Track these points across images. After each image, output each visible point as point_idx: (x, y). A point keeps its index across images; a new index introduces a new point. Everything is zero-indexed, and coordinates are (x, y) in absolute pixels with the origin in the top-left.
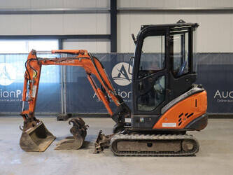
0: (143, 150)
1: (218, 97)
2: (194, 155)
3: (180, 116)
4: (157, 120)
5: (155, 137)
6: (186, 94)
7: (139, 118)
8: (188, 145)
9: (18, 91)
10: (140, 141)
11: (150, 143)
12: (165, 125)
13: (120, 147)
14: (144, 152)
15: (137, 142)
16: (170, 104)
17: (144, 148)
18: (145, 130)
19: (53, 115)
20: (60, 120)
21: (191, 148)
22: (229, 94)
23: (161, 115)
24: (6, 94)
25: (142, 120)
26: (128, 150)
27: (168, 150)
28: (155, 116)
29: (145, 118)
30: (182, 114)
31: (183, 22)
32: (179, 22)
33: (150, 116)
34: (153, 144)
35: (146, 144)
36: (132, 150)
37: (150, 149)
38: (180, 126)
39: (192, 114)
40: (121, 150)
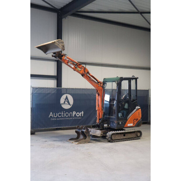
0: (122, 138)
4: (125, 123)
6: (135, 110)
7: (119, 122)
8: (138, 134)
10: (120, 133)
12: (129, 125)
13: (113, 137)
14: (123, 139)
15: (120, 135)
16: (130, 115)
17: (122, 137)
23: (127, 120)
25: (120, 123)
26: (116, 139)
28: (125, 121)
29: (121, 122)
30: (134, 119)
31: (134, 76)
32: (133, 76)
33: (123, 121)
34: (126, 135)
35: (123, 135)
36: (118, 139)
37: (125, 137)
38: (134, 125)
39: (138, 119)
40: (113, 139)
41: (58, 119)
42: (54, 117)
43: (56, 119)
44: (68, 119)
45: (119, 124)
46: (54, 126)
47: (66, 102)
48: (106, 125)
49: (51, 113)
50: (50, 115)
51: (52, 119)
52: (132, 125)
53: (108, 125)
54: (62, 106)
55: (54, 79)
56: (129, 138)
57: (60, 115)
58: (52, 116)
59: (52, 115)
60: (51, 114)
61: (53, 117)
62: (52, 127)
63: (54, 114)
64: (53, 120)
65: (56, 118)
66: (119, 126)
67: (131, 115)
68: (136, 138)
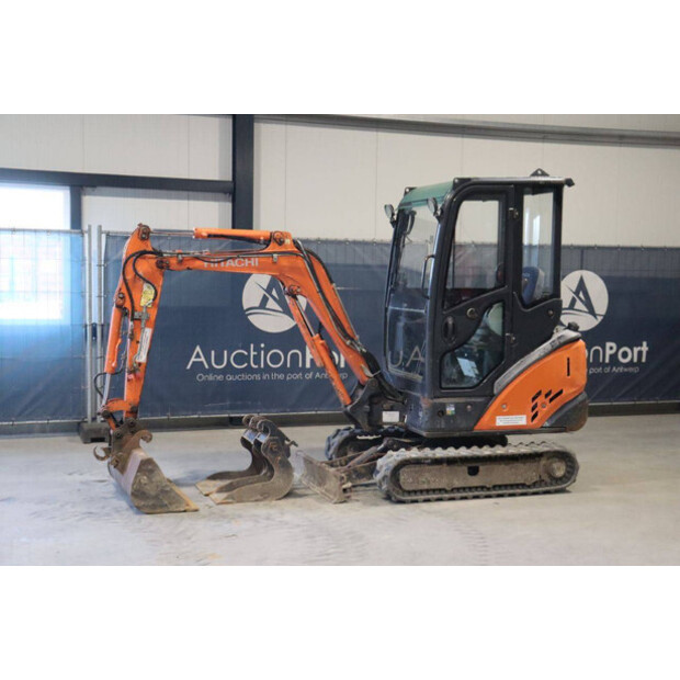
0: (457, 484)
3: (534, 399)
4: (483, 409)
5: (486, 451)
6: (546, 346)
7: (444, 406)
8: (555, 466)
10: (451, 461)
11: (473, 465)
12: (501, 421)
13: (406, 478)
14: (464, 489)
15: (445, 467)
16: (514, 370)
17: (461, 478)
18: (457, 434)
20: (95, 440)
21: (560, 473)
23: (492, 396)
25: (450, 410)
26: (426, 487)
27: (512, 481)
28: (479, 400)
29: (457, 406)
30: (539, 393)
31: (544, 174)
32: (535, 174)
33: (469, 400)
34: (481, 468)
35: (465, 468)
36: (433, 486)
37: (474, 481)
38: (534, 422)
39: (561, 392)
40: (407, 489)
41: (230, 378)
42: (212, 370)
43: (220, 378)
44: (277, 380)
45: (442, 412)
46: (213, 410)
47: (271, 301)
48: (390, 417)
49: (198, 349)
50: (193, 359)
51: (201, 378)
52: (521, 420)
53: (402, 418)
54: (250, 318)
55: (221, 195)
56: (499, 483)
57: (240, 359)
58: (202, 363)
59: (203, 359)
60: (197, 356)
61: (207, 367)
62: (204, 410)
63: (213, 353)
65: (223, 372)
66: (443, 424)
67: (516, 372)
68: (540, 486)
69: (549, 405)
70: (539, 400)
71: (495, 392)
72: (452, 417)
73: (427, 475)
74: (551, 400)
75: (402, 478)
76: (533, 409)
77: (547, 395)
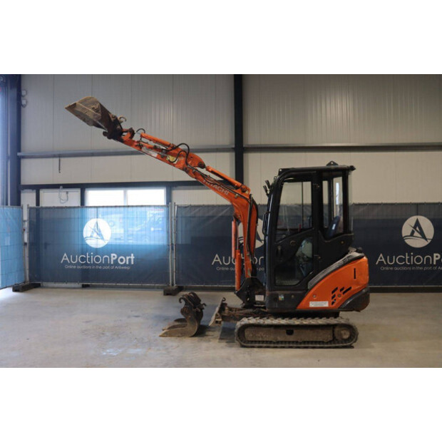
0: (279, 339)
1: (381, 263)
2: (351, 347)
3: (333, 292)
4: (301, 298)
5: (296, 322)
6: (341, 261)
7: (277, 295)
8: (343, 332)
9: (112, 255)
10: (276, 326)
11: (290, 329)
12: (313, 305)
13: (249, 334)
14: (282, 342)
15: (272, 329)
16: (320, 275)
17: (282, 336)
18: (286, 311)
19: (158, 288)
20: (167, 294)
21: (346, 336)
22: (396, 260)
23: (307, 291)
24: (97, 259)
25: (281, 298)
26: (260, 339)
27: (315, 339)
28: (300, 292)
29: (285, 295)
30: (337, 289)
31: (335, 164)
32: (329, 164)
33: (293, 292)
34: (295, 331)
35: (284, 331)
36: (265, 339)
37: (291, 338)
38: (334, 305)
39: (350, 288)
40: (249, 339)
45: (277, 299)
48: (259, 298)
51: (219, 269)
52: (325, 304)
56: (306, 340)
58: (219, 262)
62: (220, 283)
64: (221, 271)
66: (277, 305)
67: (322, 276)
68: (334, 343)
69: (343, 296)
70: (337, 293)
71: (309, 288)
72: (282, 301)
73: (260, 333)
74: (344, 293)
75: (246, 334)
76: (333, 298)
77: (341, 290)
